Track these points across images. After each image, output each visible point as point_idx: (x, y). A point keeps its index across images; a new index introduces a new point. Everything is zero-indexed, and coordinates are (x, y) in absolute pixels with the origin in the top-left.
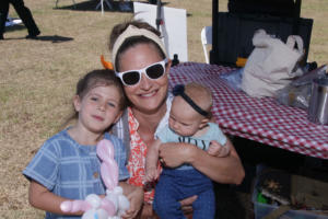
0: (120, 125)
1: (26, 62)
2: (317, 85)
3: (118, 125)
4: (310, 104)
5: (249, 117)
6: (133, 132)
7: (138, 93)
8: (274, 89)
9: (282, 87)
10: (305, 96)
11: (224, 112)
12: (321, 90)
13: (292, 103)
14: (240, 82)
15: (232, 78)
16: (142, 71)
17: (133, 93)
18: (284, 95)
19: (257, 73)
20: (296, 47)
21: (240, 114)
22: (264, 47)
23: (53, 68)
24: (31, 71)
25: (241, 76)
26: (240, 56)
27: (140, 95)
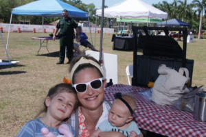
0: (73, 118)
1: (18, 86)
2: (199, 97)
3: (72, 118)
4: (194, 109)
5: (157, 116)
6: (81, 123)
7: (85, 97)
8: (172, 100)
9: (177, 99)
10: (191, 104)
11: (141, 113)
12: (201, 100)
13: (183, 109)
14: (151, 95)
15: (146, 93)
16: (88, 84)
17: (82, 97)
18: (178, 104)
19: (161, 90)
20: (184, 75)
21: (151, 114)
22: (165, 74)
23: (34, 89)
24: (20, 91)
25: (151, 92)
26: (150, 81)
27: (86, 99)
